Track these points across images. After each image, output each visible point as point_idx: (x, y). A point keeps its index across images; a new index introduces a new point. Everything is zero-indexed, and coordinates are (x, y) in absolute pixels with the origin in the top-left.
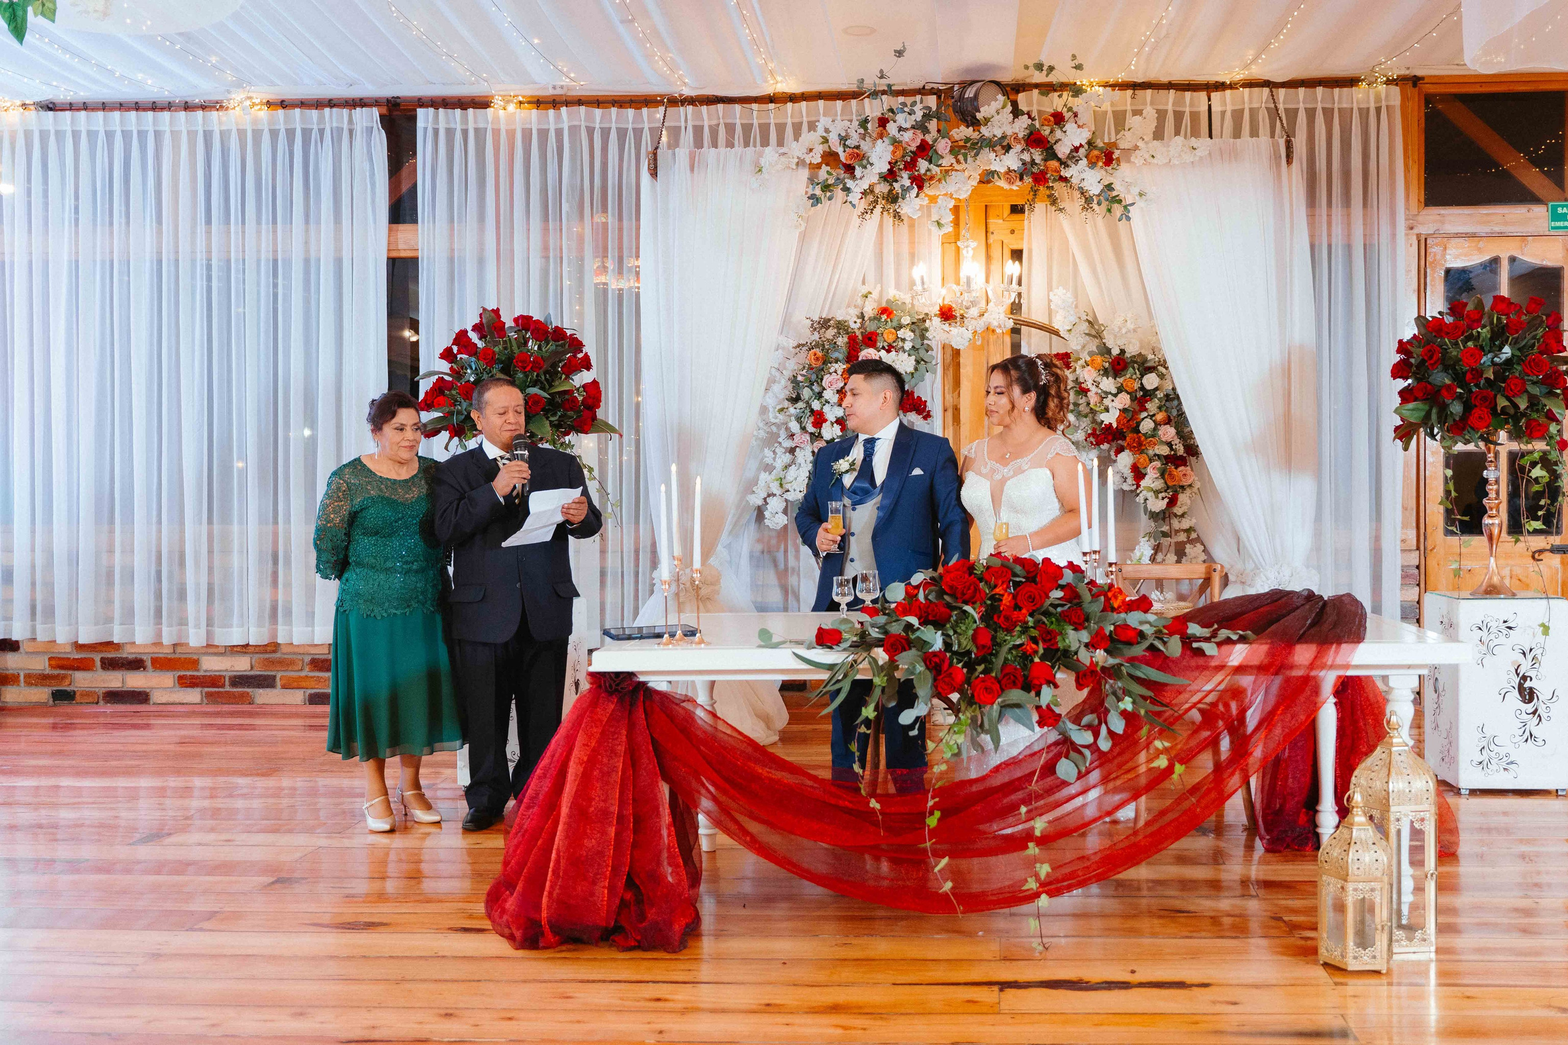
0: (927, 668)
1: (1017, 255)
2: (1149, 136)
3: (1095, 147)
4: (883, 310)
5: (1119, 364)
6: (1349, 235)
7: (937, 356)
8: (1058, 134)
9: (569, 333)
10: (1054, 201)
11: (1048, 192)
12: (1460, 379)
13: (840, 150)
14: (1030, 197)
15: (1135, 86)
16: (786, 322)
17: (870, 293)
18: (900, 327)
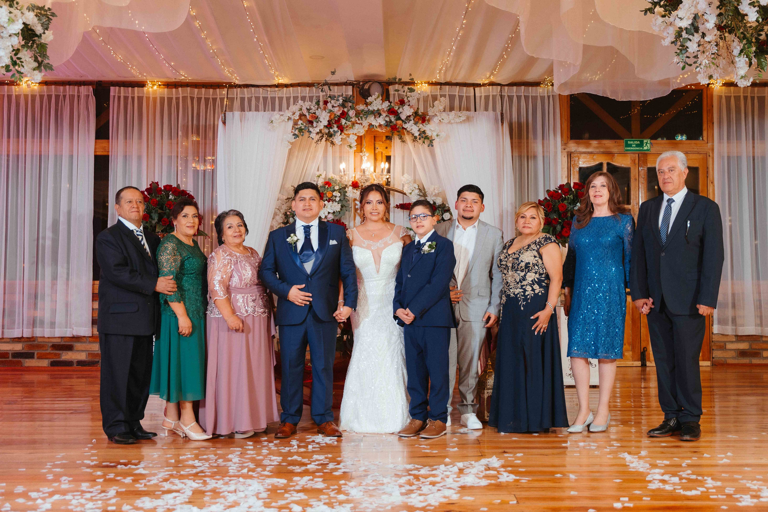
1: (388, 159)
2: (442, 109)
3: (418, 115)
4: (328, 183)
6: (536, 152)
8: (402, 109)
10: (401, 138)
11: (398, 134)
12: (560, 216)
13: (307, 114)
14: (392, 134)
15: (441, 84)
17: (321, 175)
18: (334, 191)
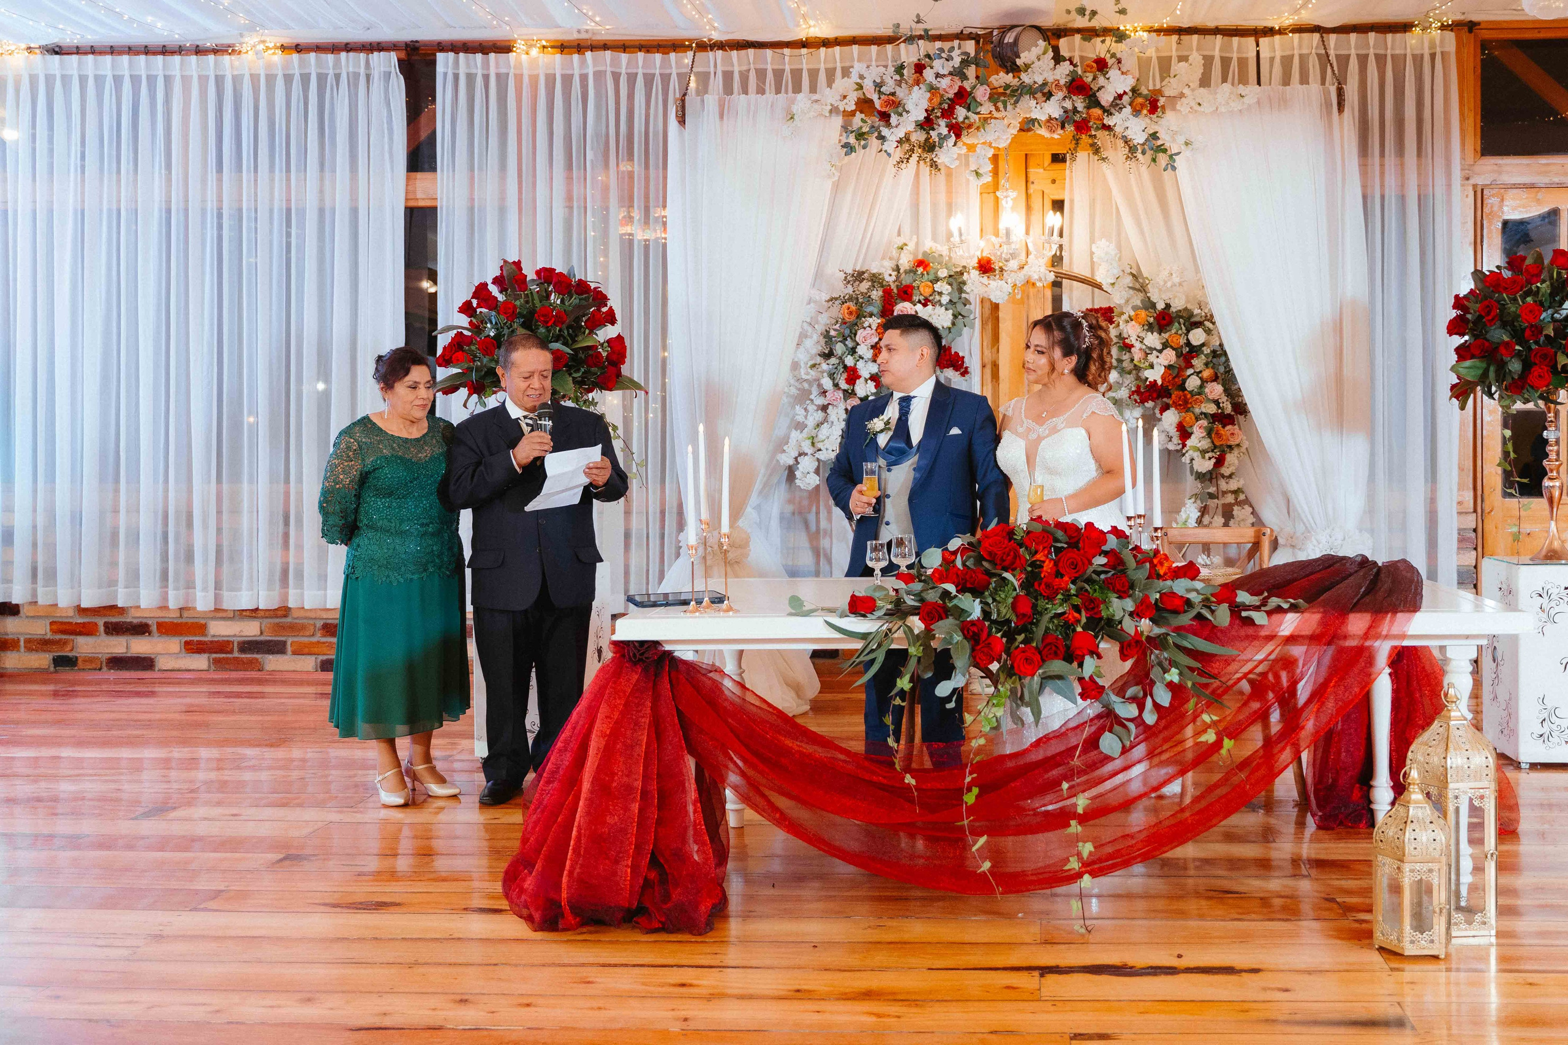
0: (965, 637)
1: (1058, 205)
2: (1195, 83)
3: (1140, 95)
4: (921, 263)
5: (1164, 318)
6: (1402, 186)
7: (975, 310)
8: (1101, 80)
9: (593, 286)
10: (1097, 150)
11: (1090, 141)
12: (1518, 335)
13: (875, 97)
14: (1072, 146)
15: (1180, 31)
16: (819, 275)
17: (906, 245)
18: (937, 280)
